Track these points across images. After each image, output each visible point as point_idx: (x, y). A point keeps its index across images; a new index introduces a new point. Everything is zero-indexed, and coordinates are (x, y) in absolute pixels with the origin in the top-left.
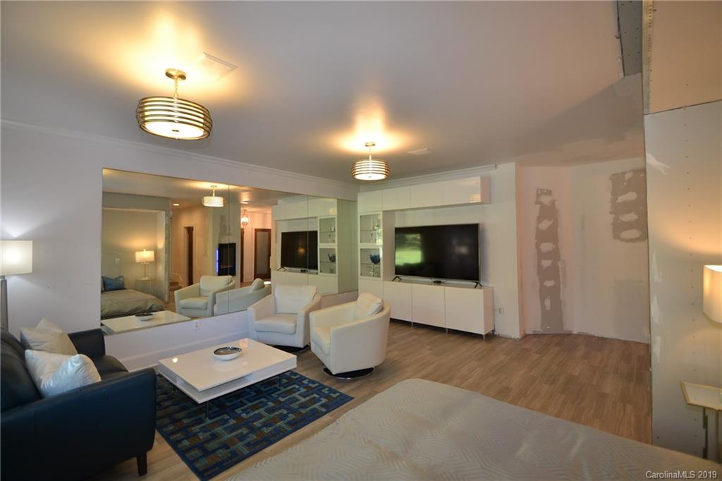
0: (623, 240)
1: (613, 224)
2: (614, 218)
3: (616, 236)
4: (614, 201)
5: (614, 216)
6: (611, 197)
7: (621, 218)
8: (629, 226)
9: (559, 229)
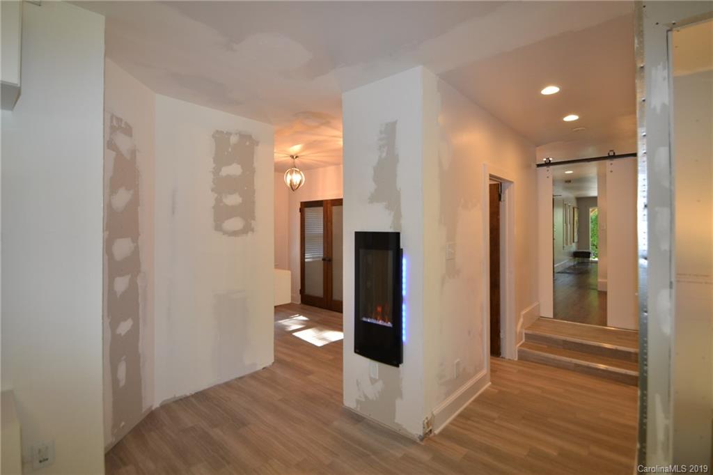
0: (226, 233)
1: (214, 207)
2: (216, 200)
3: (218, 227)
4: (216, 171)
5: (216, 195)
6: (214, 165)
7: (225, 200)
8: (230, 212)
9: (139, 209)
